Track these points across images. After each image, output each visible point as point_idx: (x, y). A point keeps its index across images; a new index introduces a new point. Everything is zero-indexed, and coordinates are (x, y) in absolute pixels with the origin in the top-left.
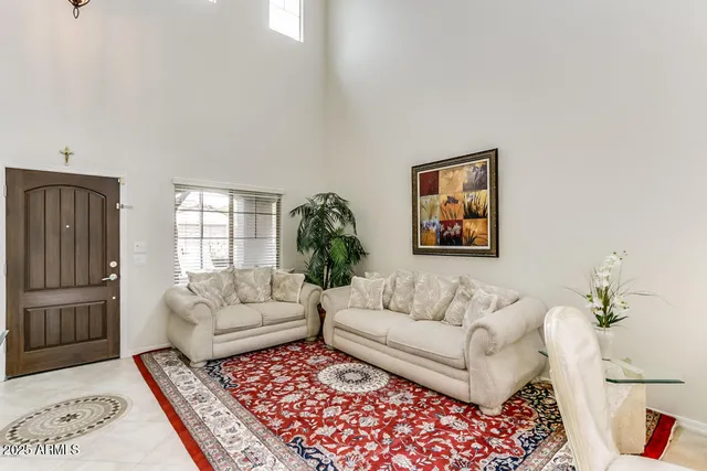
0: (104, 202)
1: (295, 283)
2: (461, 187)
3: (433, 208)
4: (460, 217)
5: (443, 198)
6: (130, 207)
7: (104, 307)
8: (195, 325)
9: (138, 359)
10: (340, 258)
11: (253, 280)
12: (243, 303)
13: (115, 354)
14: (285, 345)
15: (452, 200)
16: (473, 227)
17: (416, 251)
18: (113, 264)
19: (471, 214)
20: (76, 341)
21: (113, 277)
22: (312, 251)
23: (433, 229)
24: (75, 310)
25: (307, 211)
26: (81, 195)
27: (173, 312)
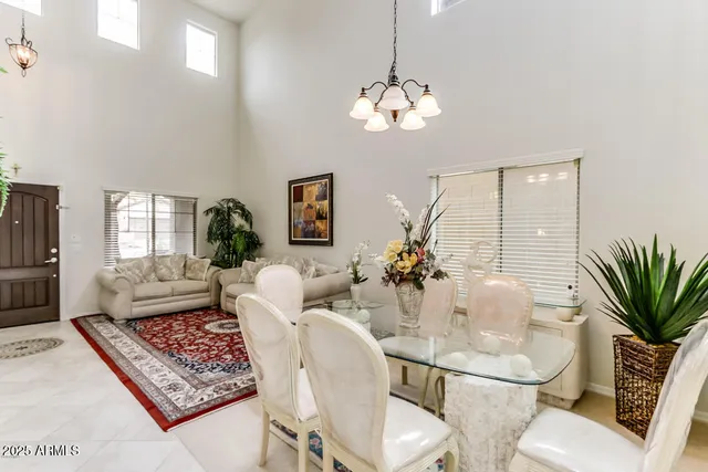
0: (46, 204)
1: (203, 266)
2: (314, 198)
3: (300, 211)
4: (314, 218)
5: (306, 204)
6: (67, 208)
7: (47, 282)
8: (116, 293)
9: (75, 321)
10: (240, 248)
11: (169, 264)
12: (161, 280)
13: (55, 317)
14: (191, 311)
15: (310, 207)
16: (321, 225)
17: (292, 243)
18: (54, 251)
19: (320, 217)
20: (24, 307)
21: (54, 260)
22: (218, 243)
23: (300, 226)
24: (23, 283)
25: (218, 211)
26: (28, 199)
27: (104, 288)
